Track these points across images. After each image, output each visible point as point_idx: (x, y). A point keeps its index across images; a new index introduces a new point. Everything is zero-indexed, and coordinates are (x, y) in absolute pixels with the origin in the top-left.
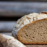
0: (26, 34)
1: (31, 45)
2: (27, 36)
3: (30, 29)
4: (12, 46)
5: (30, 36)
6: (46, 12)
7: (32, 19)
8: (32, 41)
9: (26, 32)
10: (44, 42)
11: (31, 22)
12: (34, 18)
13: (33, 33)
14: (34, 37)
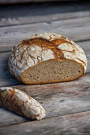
0: (30, 75)
1: (35, 85)
2: (31, 76)
3: (34, 70)
4: (30, 110)
5: (34, 77)
6: (41, 39)
7: (37, 59)
8: (36, 81)
9: (30, 73)
10: (48, 81)
11: (36, 64)
12: (38, 57)
13: (38, 73)
14: (38, 78)
